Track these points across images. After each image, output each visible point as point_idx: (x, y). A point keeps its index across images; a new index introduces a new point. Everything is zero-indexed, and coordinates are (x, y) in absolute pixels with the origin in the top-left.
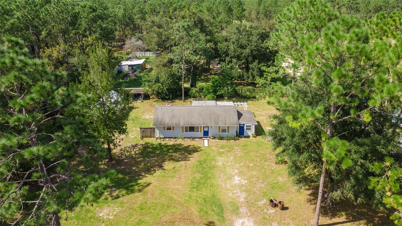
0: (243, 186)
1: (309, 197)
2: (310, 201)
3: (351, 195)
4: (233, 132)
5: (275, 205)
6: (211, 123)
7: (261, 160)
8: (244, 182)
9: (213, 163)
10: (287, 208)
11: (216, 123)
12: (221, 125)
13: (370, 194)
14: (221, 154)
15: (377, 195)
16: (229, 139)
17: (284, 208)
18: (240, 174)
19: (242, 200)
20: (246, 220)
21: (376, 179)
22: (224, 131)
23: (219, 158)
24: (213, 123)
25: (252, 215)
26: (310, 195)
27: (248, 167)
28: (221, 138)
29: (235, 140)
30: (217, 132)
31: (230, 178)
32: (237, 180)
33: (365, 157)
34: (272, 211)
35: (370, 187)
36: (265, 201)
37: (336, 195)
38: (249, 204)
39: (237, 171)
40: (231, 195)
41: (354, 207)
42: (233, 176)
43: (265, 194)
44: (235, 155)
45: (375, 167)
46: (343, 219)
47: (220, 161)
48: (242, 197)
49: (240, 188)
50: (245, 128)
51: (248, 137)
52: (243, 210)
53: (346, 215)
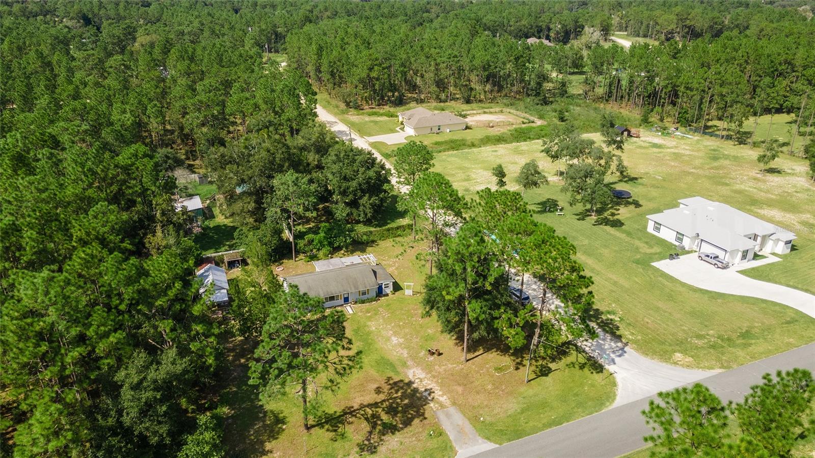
0: (401, 344)
1: (455, 341)
2: (457, 344)
3: (485, 334)
4: (373, 294)
5: (433, 353)
6: (351, 289)
7: (408, 318)
8: (401, 340)
9: (367, 329)
10: (442, 354)
11: (356, 287)
12: (362, 289)
13: (496, 331)
14: (370, 318)
15: (500, 331)
16: (370, 300)
17: (440, 354)
18: (396, 334)
19: (406, 355)
20: (415, 369)
21: (497, 321)
22: (364, 293)
23: (369, 323)
24: (353, 288)
25: (418, 365)
26: (455, 339)
27: (399, 326)
28: (363, 302)
29: (377, 301)
30: (358, 297)
31: (388, 339)
32: (395, 340)
33: (490, 309)
34: (432, 358)
35: (495, 327)
36: (423, 353)
37: (476, 335)
38: (414, 358)
39: (391, 332)
40: (395, 353)
41: (488, 341)
42: (390, 337)
43: (422, 347)
44: (383, 317)
45: (496, 313)
46: (481, 351)
47: (372, 326)
48: (405, 353)
49: (400, 346)
50: (383, 286)
51: (387, 295)
52: (410, 363)
53: (483, 348)
